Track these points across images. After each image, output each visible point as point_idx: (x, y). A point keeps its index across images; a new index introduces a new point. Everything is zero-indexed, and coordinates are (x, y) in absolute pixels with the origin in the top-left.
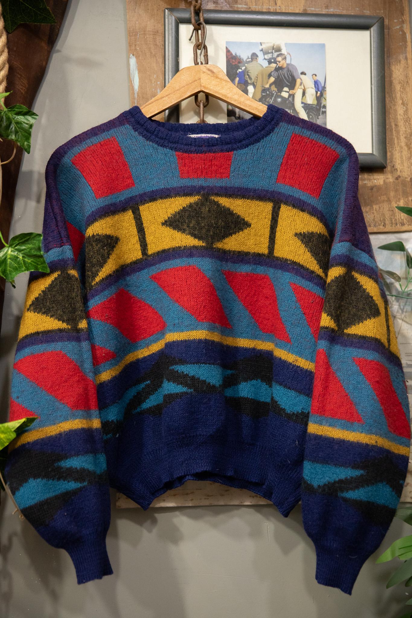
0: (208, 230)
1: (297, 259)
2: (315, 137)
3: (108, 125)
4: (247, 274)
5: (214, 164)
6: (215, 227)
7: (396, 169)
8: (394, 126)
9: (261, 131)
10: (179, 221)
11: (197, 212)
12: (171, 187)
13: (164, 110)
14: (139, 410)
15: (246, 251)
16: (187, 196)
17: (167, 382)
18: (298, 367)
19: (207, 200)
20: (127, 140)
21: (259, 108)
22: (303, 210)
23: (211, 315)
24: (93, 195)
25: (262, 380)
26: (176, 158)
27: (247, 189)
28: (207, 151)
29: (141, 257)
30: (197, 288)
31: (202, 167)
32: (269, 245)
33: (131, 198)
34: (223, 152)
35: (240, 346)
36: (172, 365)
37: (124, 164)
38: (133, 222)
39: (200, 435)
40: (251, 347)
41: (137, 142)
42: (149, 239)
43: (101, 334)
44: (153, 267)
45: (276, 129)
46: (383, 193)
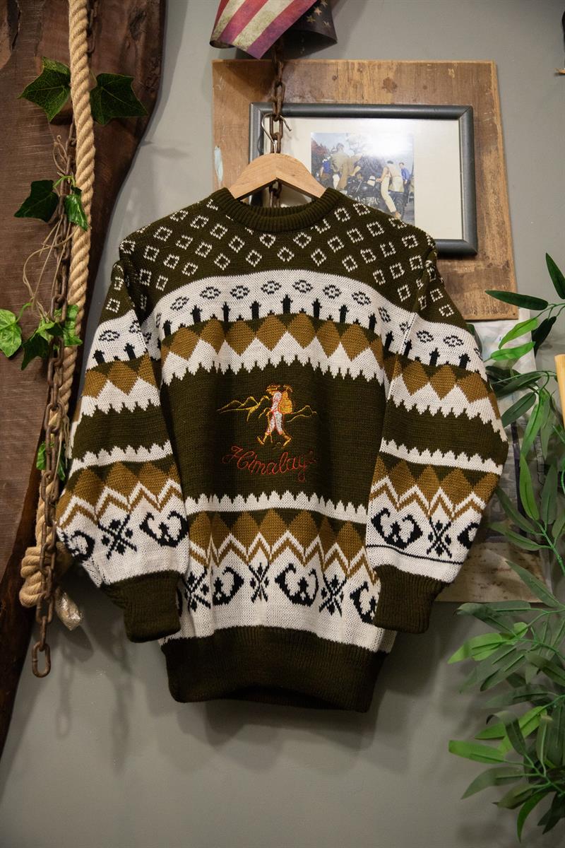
7: (489, 257)
8: (485, 215)
46: (474, 281)
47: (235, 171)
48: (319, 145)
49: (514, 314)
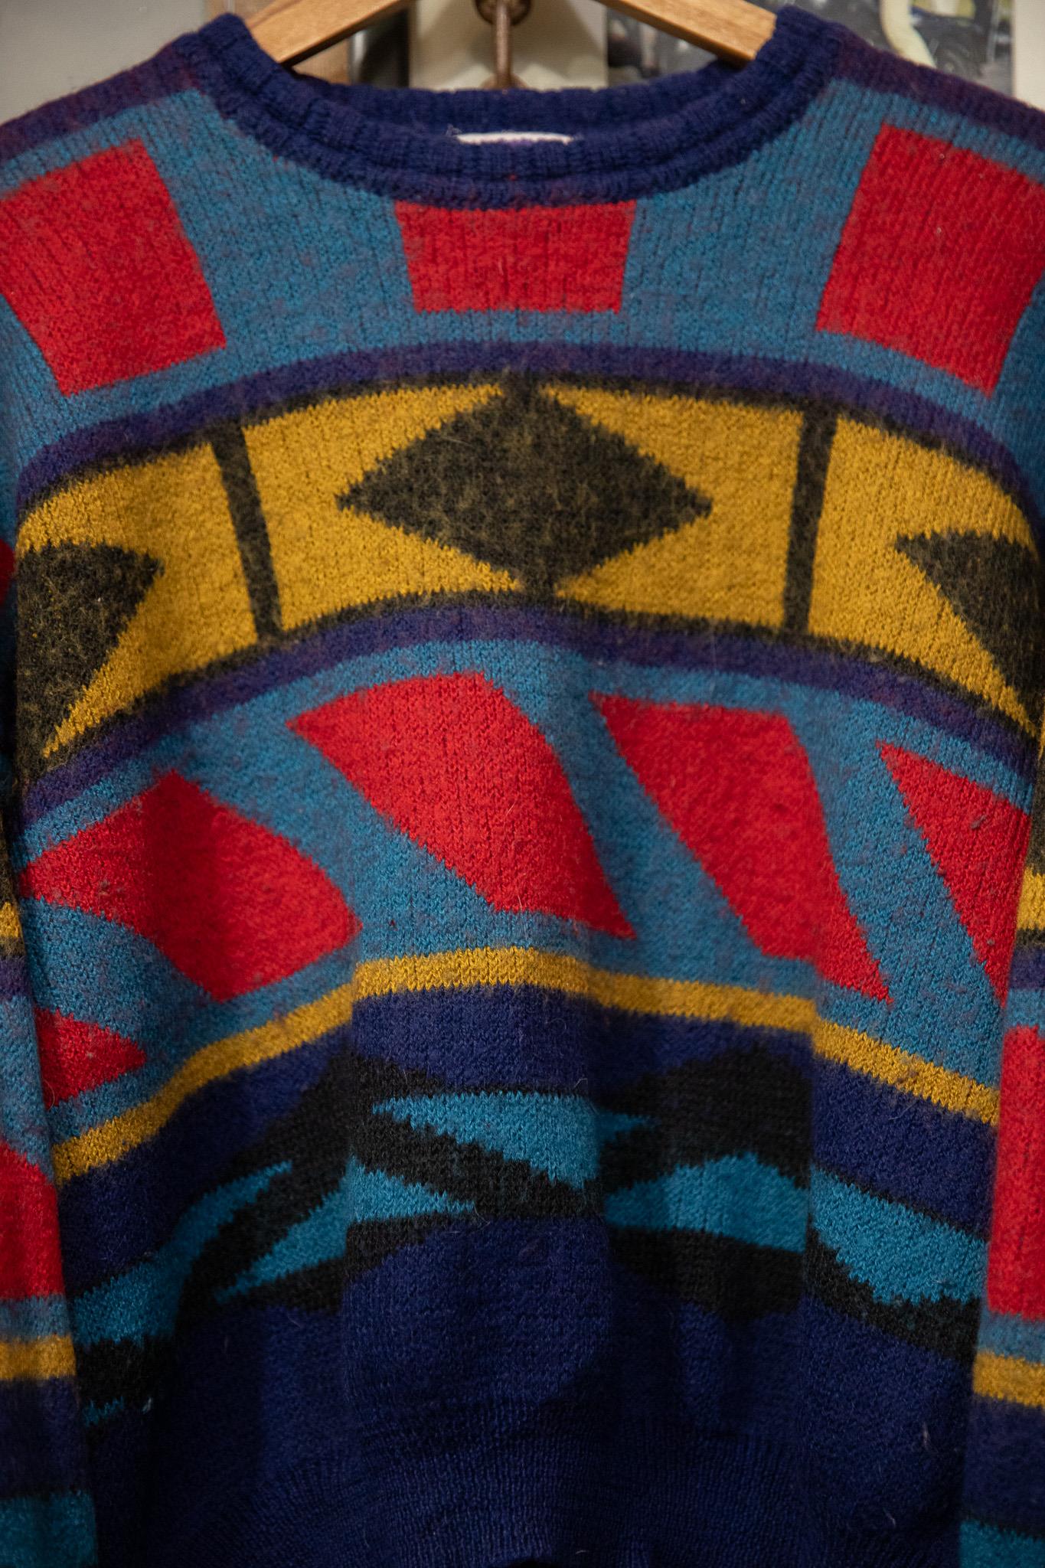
0: (534, 527)
1: (905, 646)
2: (975, 138)
3: (113, 92)
4: (696, 710)
5: (557, 250)
6: (560, 513)
9: (749, 115)
10: (411, 489)
11: (485, 453)
12: (376, 350)
13: (346, 34)
14: (242, 1286)
15: (691, 613)
16: (443, 383)
17: (362, 1170)
18: (920, 1102)
19: (527, 403)
20: (190, 155)
21: (740, 22)
22: (929, 443)
23: (548, 883)
24: (50, 379)
25: (766, 1157)
26: (397, 226)
27: (692, 356)
28: (525, 198)
29: (253, 639)
30: (488, 769)
31: (505, 263)
32: (788, 590)
33: (208, 393)
34: (594, 204)
35: (671, 1012)
36: (385, 1096)
37: (180, 252)
38: (219, 494)
39: (505, 1403)
40: (713, 1016)
41: (233, 161)
42: (286, 564)
43: (79, 967)
44: (304, 684)
45: (812, 107)
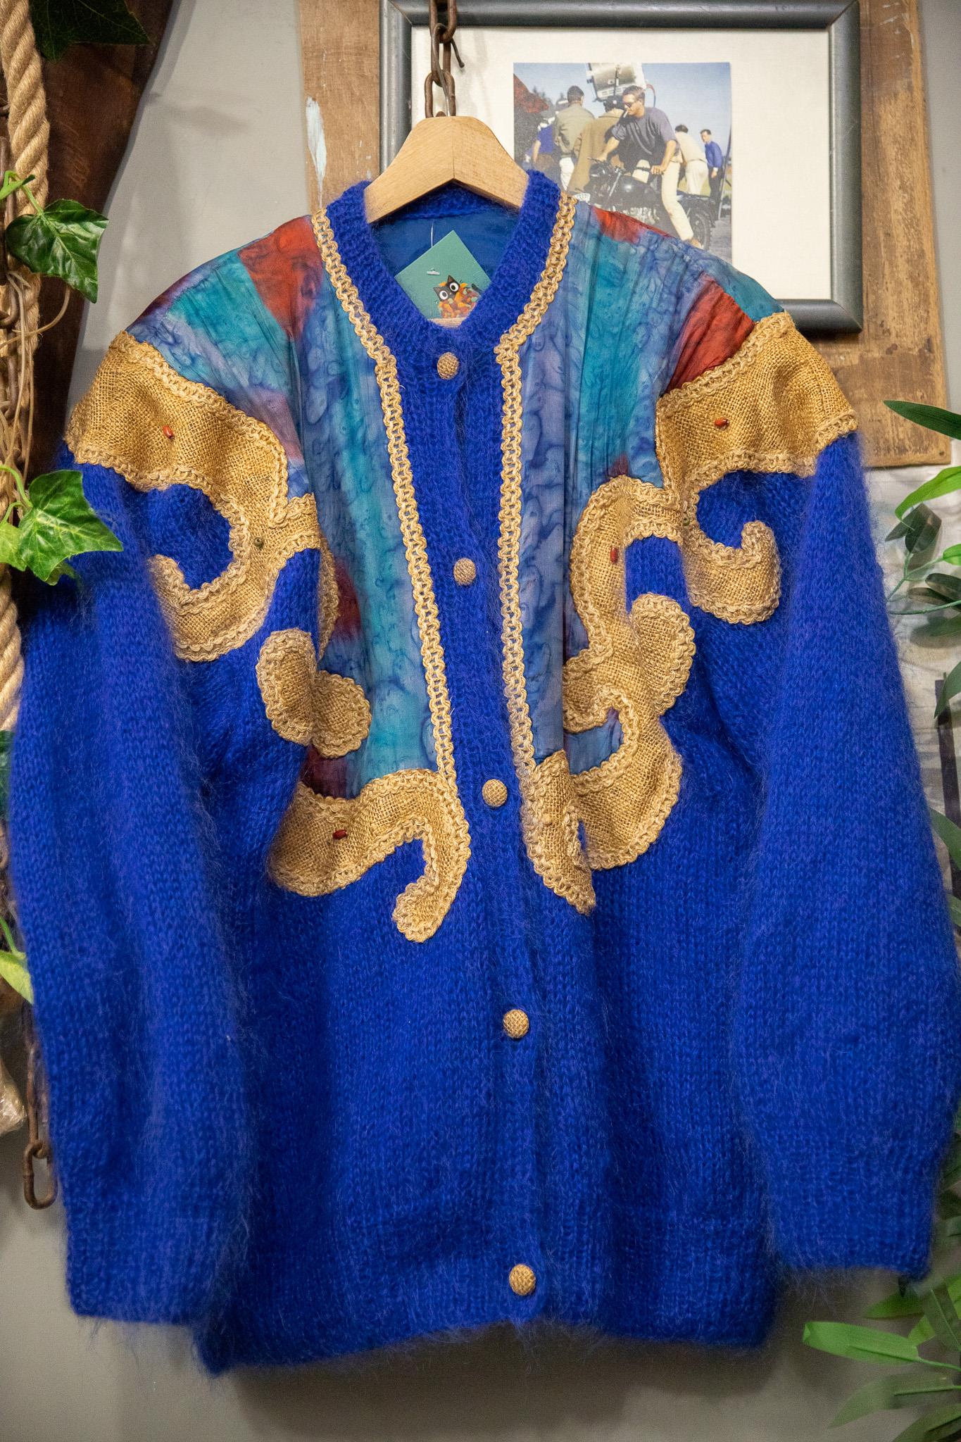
7: (888, 330)
8: (882, 237)
46: (858, 385)
47: (352, 154)
48: (531, 91)
49: (942, 454)
